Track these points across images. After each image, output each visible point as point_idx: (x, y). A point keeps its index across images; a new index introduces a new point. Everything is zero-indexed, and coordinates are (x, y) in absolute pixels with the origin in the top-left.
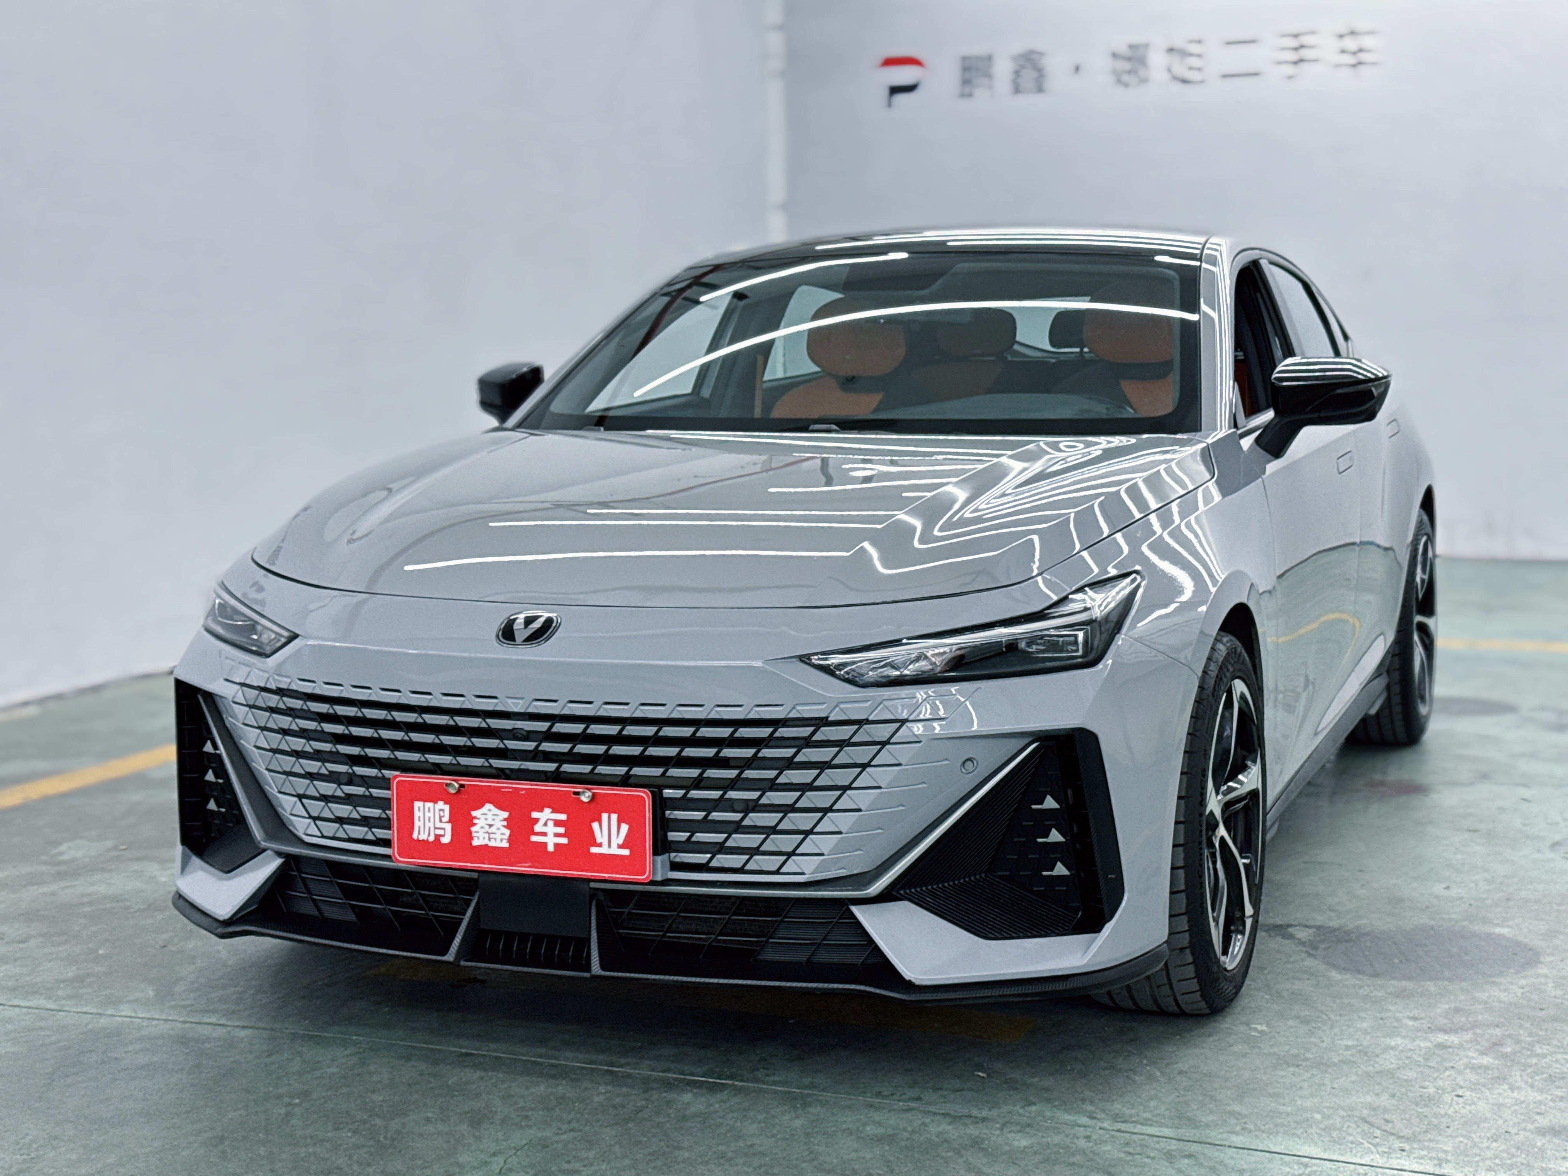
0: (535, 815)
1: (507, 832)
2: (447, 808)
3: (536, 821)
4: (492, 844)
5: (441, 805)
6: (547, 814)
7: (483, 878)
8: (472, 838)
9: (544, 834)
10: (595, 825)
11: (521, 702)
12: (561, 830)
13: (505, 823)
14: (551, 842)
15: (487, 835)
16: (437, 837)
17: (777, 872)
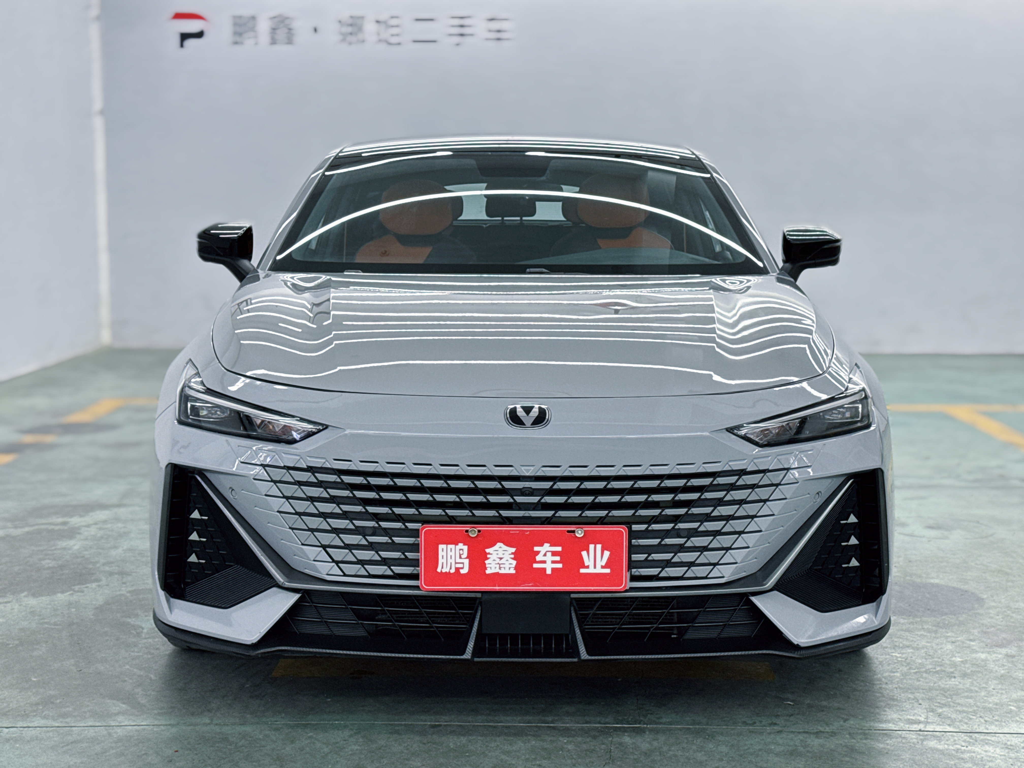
0: (536, 549)
1: (514, 563)
2: (465, 548)
3: (538, 553)
4: (502, 571)
5: (461, 546)
6: (547, 547)
7: (486, 597)
8: (486, 569)
9: (544, 562)
10: (584, 553)
11: (532, 468)
12: (558, 558)
13: (513, 556)
14: (549, 568)
15: (498, 566)
16: (457, 569)
17: (706, 578)
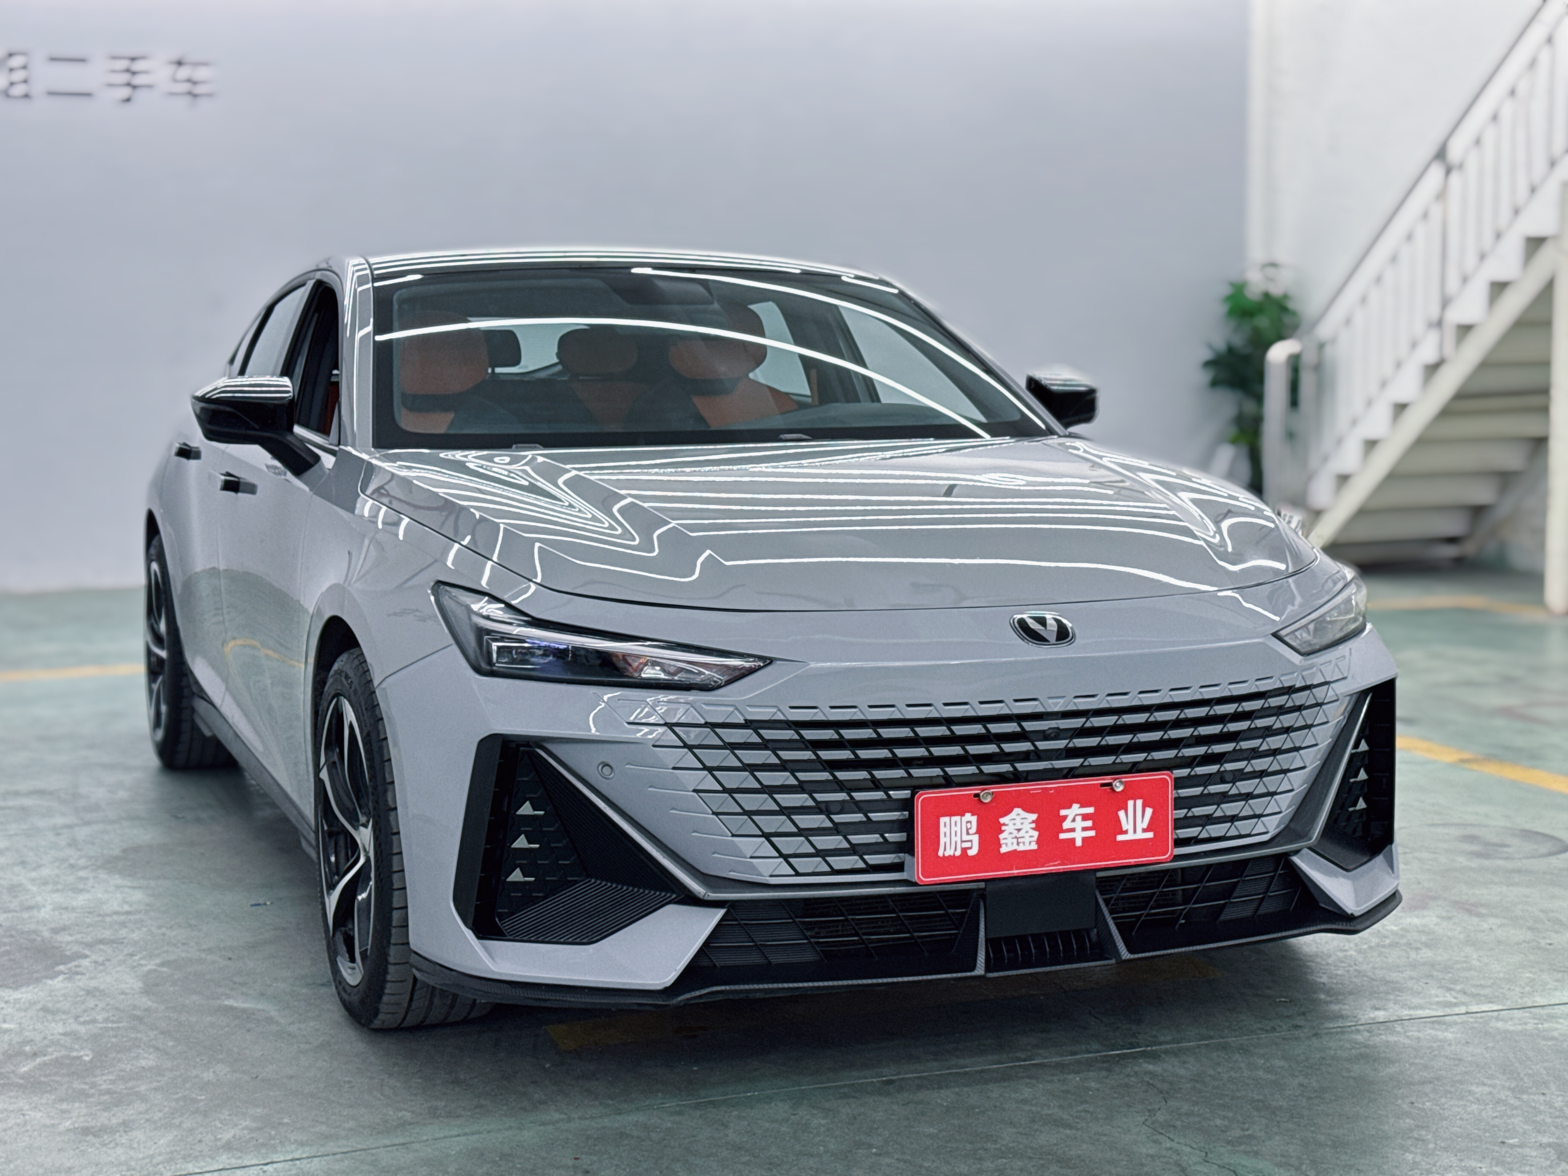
0: (1063, 812)
1: (1036, 834)
2: (974, 819)
3: (1065, 818)
4: (1021, 848)
5: (968, 816)
6: (1076, 809)
7: (990, 887)
8: (1000, 846)
9: (1073, 830)
10: (1121, 814)
11: (1062, 701)
12: (1089, 823)
13: (1033, 825)
14: (1078, 837)
15: (1015, 841)
16: (964, 850)
17: (1249, 835)
